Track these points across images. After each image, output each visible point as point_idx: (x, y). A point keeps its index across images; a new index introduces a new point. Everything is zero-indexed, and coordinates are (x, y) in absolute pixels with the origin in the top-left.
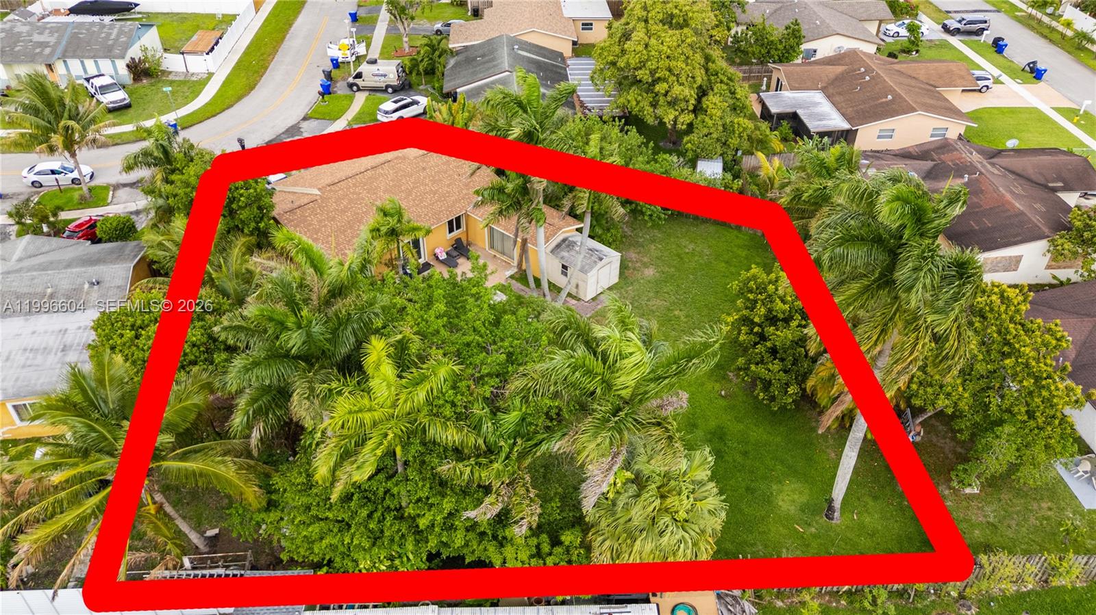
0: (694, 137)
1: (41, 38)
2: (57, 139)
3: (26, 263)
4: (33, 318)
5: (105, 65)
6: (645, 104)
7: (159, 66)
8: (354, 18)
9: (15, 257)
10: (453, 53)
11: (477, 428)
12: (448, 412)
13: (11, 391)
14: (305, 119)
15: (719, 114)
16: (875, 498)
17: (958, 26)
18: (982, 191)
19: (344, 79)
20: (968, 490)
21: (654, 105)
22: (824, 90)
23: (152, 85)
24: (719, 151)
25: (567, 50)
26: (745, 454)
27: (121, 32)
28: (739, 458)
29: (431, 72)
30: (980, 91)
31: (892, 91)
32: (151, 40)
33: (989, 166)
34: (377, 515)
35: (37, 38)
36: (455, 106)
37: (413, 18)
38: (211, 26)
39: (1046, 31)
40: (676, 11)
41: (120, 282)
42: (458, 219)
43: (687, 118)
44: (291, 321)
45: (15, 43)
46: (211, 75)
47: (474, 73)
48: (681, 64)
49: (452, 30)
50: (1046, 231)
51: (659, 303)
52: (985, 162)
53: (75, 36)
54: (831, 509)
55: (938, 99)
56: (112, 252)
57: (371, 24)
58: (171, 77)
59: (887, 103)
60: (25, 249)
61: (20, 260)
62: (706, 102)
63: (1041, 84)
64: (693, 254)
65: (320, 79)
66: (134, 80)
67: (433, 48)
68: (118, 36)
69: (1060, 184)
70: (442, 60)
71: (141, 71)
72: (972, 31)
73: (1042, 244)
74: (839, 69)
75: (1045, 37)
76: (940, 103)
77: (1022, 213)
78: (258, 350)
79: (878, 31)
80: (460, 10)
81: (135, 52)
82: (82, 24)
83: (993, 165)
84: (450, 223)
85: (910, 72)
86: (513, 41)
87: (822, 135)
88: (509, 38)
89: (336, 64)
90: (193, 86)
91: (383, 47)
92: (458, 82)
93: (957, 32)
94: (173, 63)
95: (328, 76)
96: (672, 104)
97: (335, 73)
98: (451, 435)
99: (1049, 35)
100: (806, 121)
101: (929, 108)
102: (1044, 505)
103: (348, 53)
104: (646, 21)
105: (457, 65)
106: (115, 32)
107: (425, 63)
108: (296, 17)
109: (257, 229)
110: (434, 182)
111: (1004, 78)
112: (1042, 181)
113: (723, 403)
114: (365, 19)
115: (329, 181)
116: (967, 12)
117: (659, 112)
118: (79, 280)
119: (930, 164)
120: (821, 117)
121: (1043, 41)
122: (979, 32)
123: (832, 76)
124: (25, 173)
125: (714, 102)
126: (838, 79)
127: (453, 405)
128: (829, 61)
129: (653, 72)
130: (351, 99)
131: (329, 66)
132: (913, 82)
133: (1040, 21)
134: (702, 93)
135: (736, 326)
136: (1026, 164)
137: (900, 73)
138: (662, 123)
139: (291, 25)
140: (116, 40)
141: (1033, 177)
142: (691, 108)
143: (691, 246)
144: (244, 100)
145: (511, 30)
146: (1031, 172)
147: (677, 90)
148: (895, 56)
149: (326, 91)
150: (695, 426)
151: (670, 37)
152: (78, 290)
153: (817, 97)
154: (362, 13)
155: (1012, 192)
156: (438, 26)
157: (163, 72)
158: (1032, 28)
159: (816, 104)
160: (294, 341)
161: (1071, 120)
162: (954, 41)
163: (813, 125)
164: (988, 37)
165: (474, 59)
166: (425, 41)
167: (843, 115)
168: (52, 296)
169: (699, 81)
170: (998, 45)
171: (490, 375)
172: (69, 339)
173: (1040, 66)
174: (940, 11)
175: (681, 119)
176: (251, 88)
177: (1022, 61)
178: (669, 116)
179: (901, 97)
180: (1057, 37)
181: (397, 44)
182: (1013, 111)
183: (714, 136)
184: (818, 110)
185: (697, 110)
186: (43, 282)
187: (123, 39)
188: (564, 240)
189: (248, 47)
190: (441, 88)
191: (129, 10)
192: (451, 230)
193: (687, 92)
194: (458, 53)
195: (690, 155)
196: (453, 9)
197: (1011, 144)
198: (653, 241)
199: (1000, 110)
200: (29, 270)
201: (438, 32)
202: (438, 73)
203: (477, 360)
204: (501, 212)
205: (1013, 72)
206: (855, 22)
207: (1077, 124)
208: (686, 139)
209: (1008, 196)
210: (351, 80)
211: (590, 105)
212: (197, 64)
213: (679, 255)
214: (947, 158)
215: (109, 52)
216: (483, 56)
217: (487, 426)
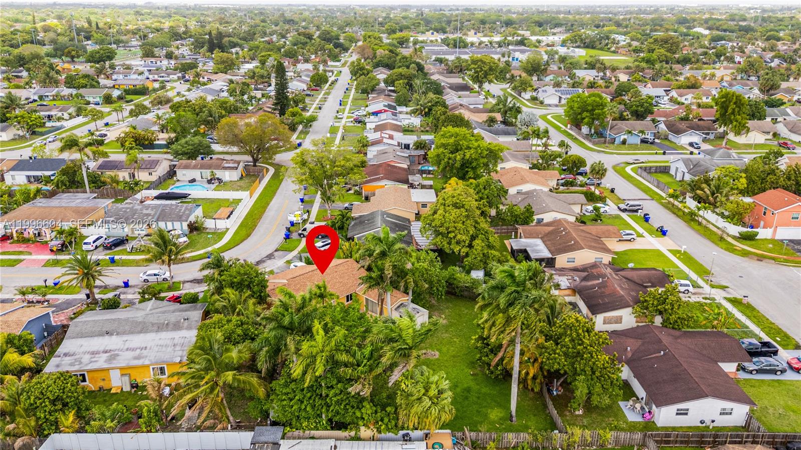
0: (469, 259)
1: (147, 212)
2: (166, 258)
3: (154, 311)
4: (159, 334)
5: (177, 225)
6: (445, 243)
7: (202, 224)
8: (302, 200)
9: (148, 309)
10: (353, 219)
11: (354, 356)
12: (342, 348)
13: (153, 361)
14: (276, 251)
15: (480, 248)
16: (535, 415)
17: (626, 207)
18: (607, 286)
19: (296, 231)
20: (577, 413)
21: (450, 243)
22: (541, 238)
23: (198, 234)
24: (482, 265)
25: (412, 217)
26: (478, 398)
27: (186, 209)
28: (475, 399)
29: (341, 228)
30: (630, 240)
31: (574, 239)
32: (199, 212)
33: (614, 276)
34: (313, 398)
35: (145, 212)
36: (353, 243)
37: (333, 202)
38: (227, 205)
39: (676, 211)
40: (458, 201)
41: (197, 319)
42: (351, 295)
43: (465, 250)
44: (286, 313)
45: (134, 214)
46: (228, 229)
47: (364, 228)
48: (460, 225)
49: (354, 207)
50: (631, 304)
51: (447, 335)
52: (613, 273)
53: (163, 210)
54: (511, 416)
55: (599, 244)
56: (191, 307)
57: (311, 203)
58: (207, 231)
59: (571, 245)
60: (152, 306)
61: (151, 310)
62: (474, 243)
63: (666, 238)
64: (466, 314)
65: (284, 232)
66: (190, 232)
67: (343, 216)
68: (185, 211)
69: (650, 284)
70: (348, 222)
71: (194, 228)
72: (633, 210)
73: (630, 310)
74: (551, 228)
75: (674, 213)
76: (600, 246)
77: (623, 296)
78: (272, 325)
79: (581, 210)
80: (359, 197)
81: (192, 218)
82: (167, 205)
83: (617, 275)
84: (348, 296)
85: (588, 231)
86: (384, 213)
87: (537, 260)
88: (381, 211)
89: (292, 224)
90: (219, 235)
91: (317, 216)
92: (355, 232)
93: (624, 210)
94: (209, 224)
95: (288, 229)
96: (458, 243)
97: (292, 229)
98: (344, 357)
99: (677, 213)
100: (530, 253)
101: (591, 248)
102: (611, 419)
103: (300, 218)
104: (444, 205)
105: (355, 224)
106: (183, 208)
107: (339, 224)
108: (271, 200)
109: (260, 296)
110: (340, 277)
111: (646, 234)
112: (641, 283)
113: (472, 377)
114: (307, 202)
115: (291, 276)
116: (635, 200)
117: (452, 247)
118: (179, 318)
119: (586, 274)
120: (537, 251)
121: (673, 215)
122: (636, 211)
123: (547, 232)
124: (141, 275)
125: (478, 243)
126: (550, 233)
127: (345, 346)
128: (548, 224)
129: (447, 228)
130: (300, 241)
131: (289, 225)
132: (588, 235)
133: (673, 205)
134: (473, 238)
135: (477, 340)
136: (634, 275)
137: (583, 231)
138: (453, 252)
139: (268, 205)
140: (184, 213)
141: (637, 281)
142: (467, 245)
143: (466, 311)
144: (245, 242)
145: (384, 208)
146: (636, 279)
147: (459, 237)
148: (583, 222)
149: (287, 237)
150: (457, 386)
151: (455, 212)
152: (179, 322)
153: (539, 242)
154: (306, 198)
155: (621, 287)
156: (346, 205)
157: (204, 228)
158: (669, 209)
159: (537, 245)
160: (286, 321)
161: (675, 256)
162: (624, 215)
163: (533, 255)
164: (640, 213)
165: (364, 222)
166: (340, 213)
167: (549, 250)
168: (167, 324)
169: (471, 232)
170: (646, 219)
171: (358, 336)
172: (176, 341)
173: (665, 229)
174: (620, 199)
175: (462, 250)
176: (248, 235)
177: (656, 225)
178: (457, 249)
179: (578, 242)
180: (681, 213)
181: (324, 214)
182: (645, 251)
183: (479, 258)
184: (538, 248)
185: (470, 246)
186: (163, 319)
187: (187, 212)
188: (401, 304)
189: (246, 216)
190: (347, 235)
191: (185, 197)
192: (348, 301)
193: (464, 237)
194: (356, 219)
195: (467, 267)
196: (355, 196)
197: (631, 265)
198: (448, 308)
199: (639, 251)
200: (157, 313)
201: (346, 208)
202: (345, 229)
203: (353, 331)
204: (370, 287)
205: (651, 233)
206: (565, 205)
207: (679, 258)
208: (465, 260)
209: (618, 289)
210: (300, 232)
211: (420, 244)
212: (221, 224)
213: (459, 315)
214: (595, 271)
215: (180, 219)
216: (368, 220)
217: (359, 354)
